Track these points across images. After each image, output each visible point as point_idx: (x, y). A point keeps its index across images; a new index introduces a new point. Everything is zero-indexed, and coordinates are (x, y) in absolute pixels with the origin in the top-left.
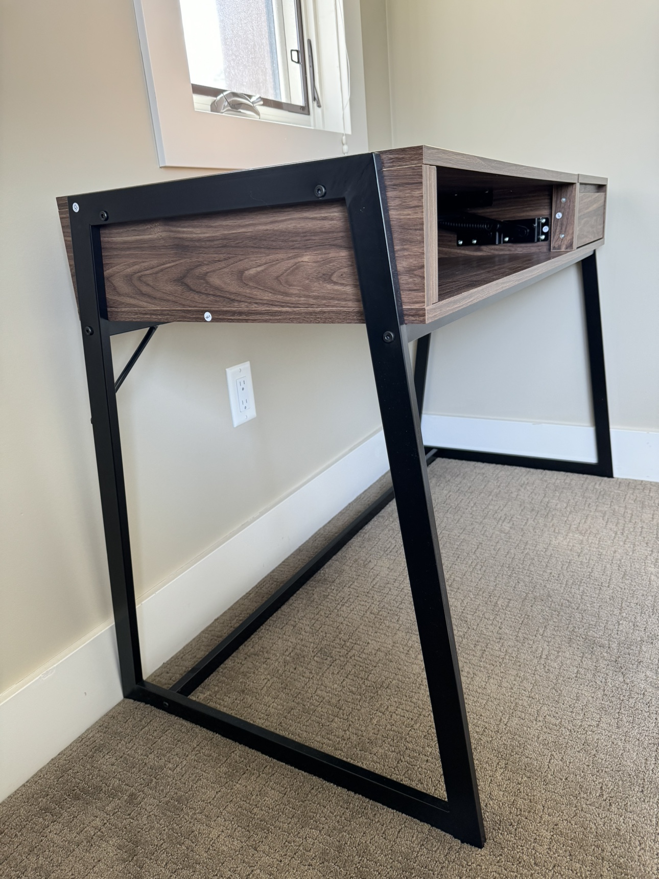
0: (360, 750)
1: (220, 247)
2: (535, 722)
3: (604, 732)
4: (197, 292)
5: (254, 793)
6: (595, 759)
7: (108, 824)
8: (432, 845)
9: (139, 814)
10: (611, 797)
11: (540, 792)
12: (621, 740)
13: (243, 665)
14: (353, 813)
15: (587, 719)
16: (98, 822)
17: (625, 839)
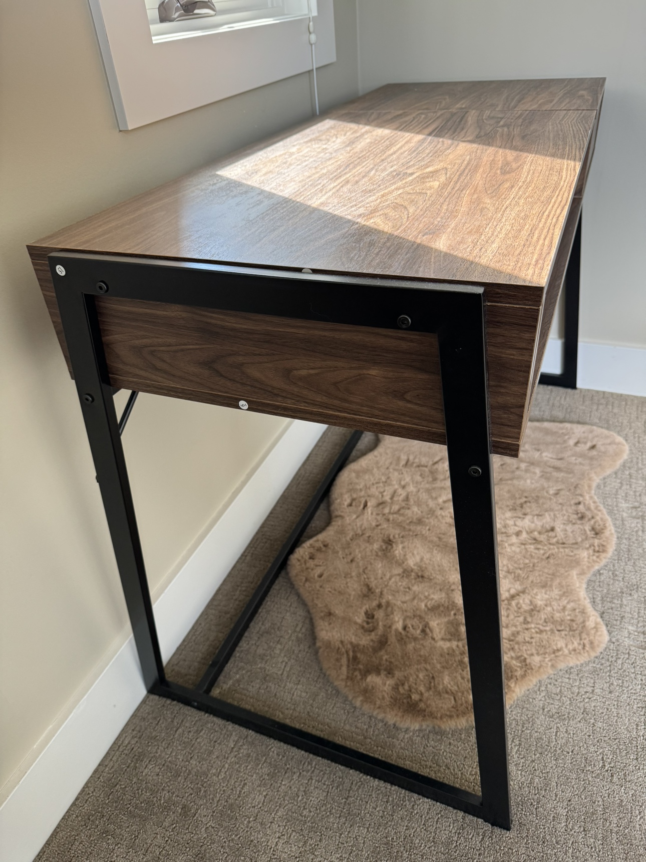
0: (388, 737)
1: (262, 342)
2: (538, 693)
3: (598, 698)
4: (230, 379)
5: (301, 794)
6: (594, 728)
7: (169, 841)
8: (468, 832)
9: (197, 827)
10: (611, 767)
11: (552, 767)
12: (614, 705)
13: (258, 646)
14: (393, 807)
15: (583, 685)
16: (159, 840)
17: (627, 809)
